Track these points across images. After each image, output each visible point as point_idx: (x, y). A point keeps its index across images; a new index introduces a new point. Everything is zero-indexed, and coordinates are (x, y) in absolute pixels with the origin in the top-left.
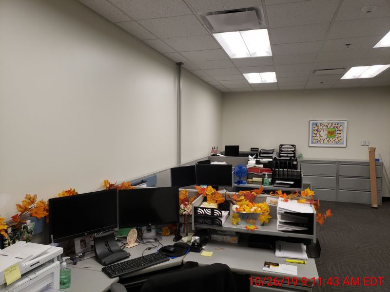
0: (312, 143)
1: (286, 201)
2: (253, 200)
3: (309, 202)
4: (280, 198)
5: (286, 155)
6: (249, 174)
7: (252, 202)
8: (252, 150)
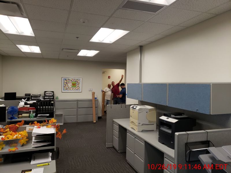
0: (64, 90)
1: (39, 128)
2: (16, 130)
3: (53, 127)
4: (35, 127)
5: (48, 97)
6: (20, 112)
7: (15, 132)
8: (26, 95)
